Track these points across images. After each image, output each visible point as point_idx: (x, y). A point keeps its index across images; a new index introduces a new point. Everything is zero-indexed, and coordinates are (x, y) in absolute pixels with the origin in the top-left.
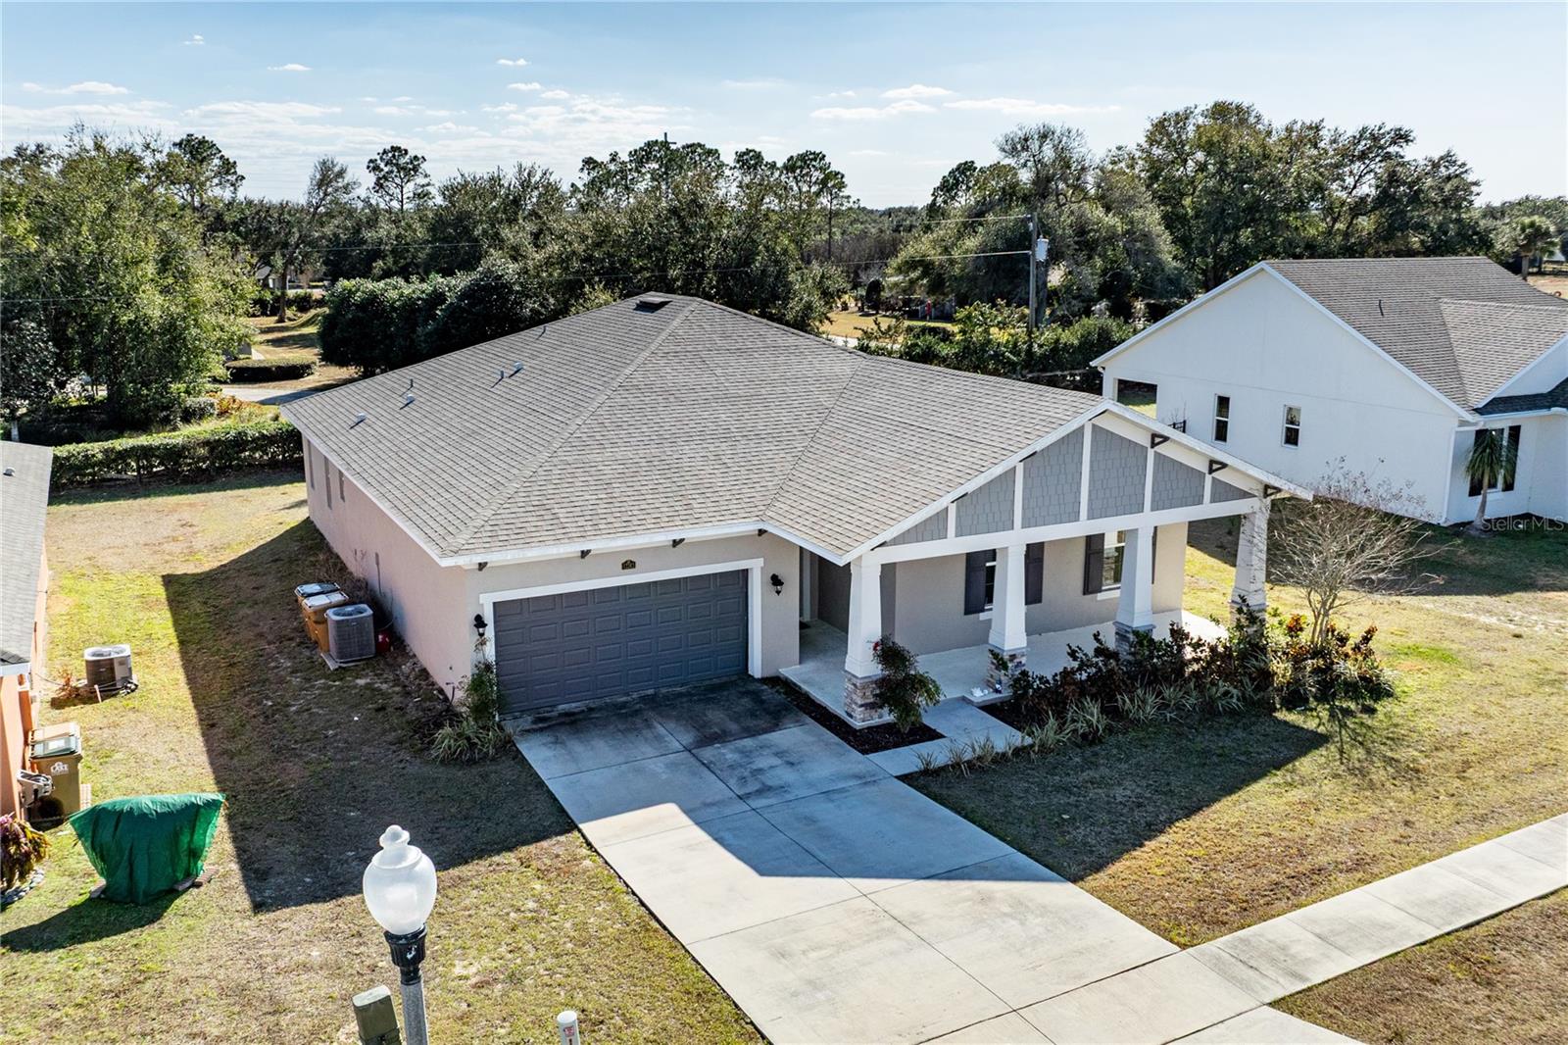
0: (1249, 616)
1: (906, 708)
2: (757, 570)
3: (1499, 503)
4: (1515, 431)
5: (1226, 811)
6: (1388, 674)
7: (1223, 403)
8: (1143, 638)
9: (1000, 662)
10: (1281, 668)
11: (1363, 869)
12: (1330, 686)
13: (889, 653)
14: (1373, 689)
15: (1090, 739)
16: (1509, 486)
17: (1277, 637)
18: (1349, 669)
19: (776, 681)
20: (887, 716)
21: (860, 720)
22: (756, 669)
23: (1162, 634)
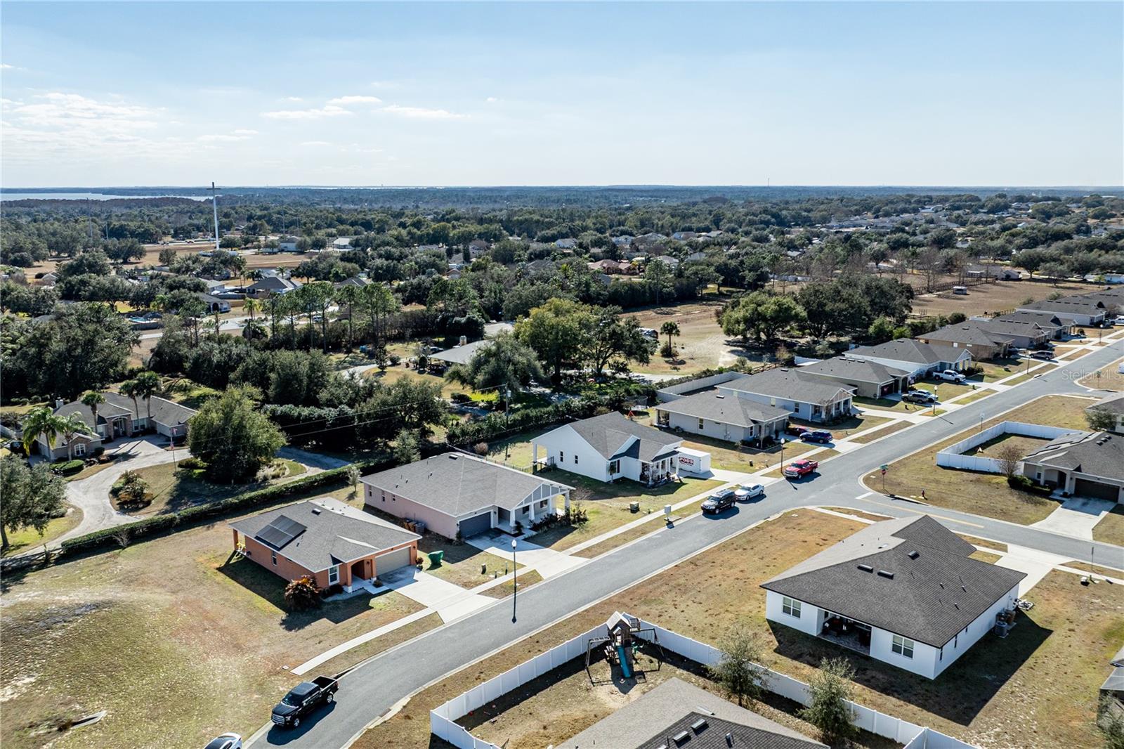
0: (567, 510)
1: (520, 531)
2: (492, 511)
3: (616, 476)
4: (619, 461)
5: (564, 539)
6: (588, 517)
7: (562, 454)
8: (551, 515)
9: (531, 521)
10: (572, 518)
11: (580, 543)
12: (579, 520)
13: (517, 522)
14: (585, 520)
15: (545, 532)
16: (618, 472)
17: (572, 513)
18: (582, 517)
19: (495, 528)
20: (517, 532)
21: (513, 533)
22: (492, 527)
23: (554, 514)
